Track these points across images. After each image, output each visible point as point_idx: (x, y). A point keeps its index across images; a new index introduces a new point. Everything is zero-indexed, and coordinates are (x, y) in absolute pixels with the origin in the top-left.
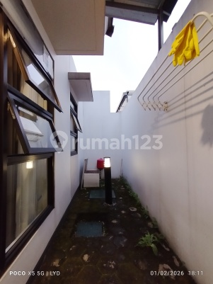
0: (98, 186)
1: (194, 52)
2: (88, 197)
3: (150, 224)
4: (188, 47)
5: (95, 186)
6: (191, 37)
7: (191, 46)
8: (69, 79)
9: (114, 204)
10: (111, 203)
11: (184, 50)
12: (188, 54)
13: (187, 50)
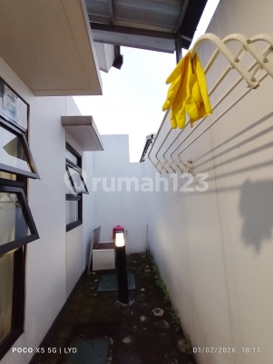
0: (113, 267)
1: (201, 106)
2: (96, 290)
3: (181, 343)
4: (190, 98)
5: (109, 268)
6: (195, 79)
7: (195, 94)
8: (63, 125)
9: (131, 303)
10: (127, 302)
11: (184, 103)
12: (192, 109)
13: (189, 102)
